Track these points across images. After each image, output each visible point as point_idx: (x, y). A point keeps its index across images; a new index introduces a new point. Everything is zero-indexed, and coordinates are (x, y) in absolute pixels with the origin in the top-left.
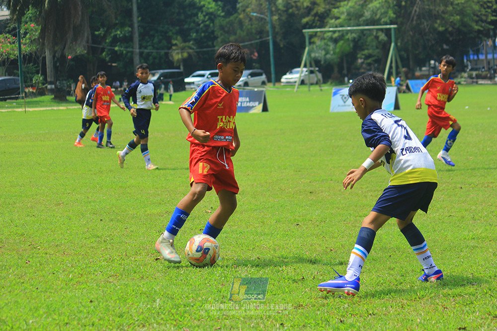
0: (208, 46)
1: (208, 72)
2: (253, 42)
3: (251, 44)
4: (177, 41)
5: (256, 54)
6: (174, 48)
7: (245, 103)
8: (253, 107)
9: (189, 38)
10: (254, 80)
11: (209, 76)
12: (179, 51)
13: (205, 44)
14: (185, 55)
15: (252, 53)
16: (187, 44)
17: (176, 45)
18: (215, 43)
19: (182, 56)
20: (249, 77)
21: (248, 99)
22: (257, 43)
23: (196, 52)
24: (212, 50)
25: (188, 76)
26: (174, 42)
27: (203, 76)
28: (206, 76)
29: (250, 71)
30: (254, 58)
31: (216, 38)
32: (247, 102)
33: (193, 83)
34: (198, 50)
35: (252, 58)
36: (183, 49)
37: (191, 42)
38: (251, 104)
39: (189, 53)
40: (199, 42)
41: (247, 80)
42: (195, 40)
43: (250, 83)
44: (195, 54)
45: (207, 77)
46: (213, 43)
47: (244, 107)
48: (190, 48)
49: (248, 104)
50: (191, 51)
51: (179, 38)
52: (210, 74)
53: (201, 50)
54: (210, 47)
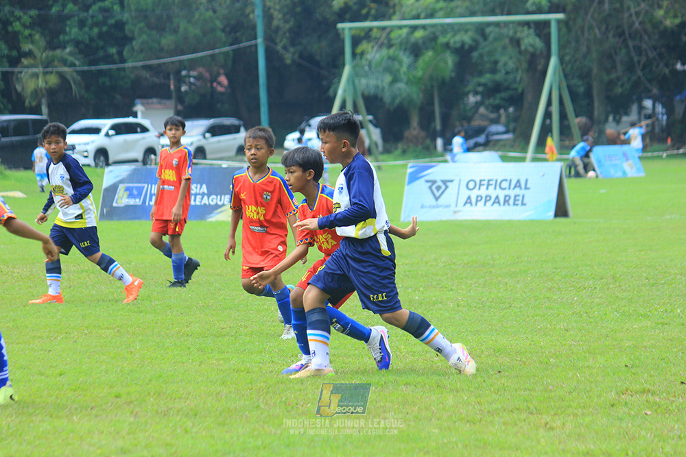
0: (108, 59)
1: (106, 124)
2: (217, 51)
3: (213, 57)
4: (34, 45)
5: (223, 80)
6: (26, 61)
7: (199, 197)
8: (217, 207)
9: (62, 37)
10: (219, 142)
11: (111, 132)
12: (39, 70)
14: (53, 80)
15: (214, 79)
16: (58, 52)
17: (30, 54)
18: (125, 53)
19: (46, 82)
20: (208, 135)
21: (204, 189)
22: (226, 54)
23: (78, 72)
24: (119, 69)
26: (26, 47)
27: (96, 131)
28: (103, 132)
29: (210, 122)
30: (220, 89)
31: (128, 39)
32: (203, 195)
34: (86, 68)
35: (213, 90)
36: (48, 64)
37: (68, 50)
38: (213, 200)
39: (61, 76)
40: (87, 50)
41: (203, 142)
42: (77, 43)
43: (208, 149)
44: (75, 74)
45: (107, 135)
46: (120, 53)
47: (196, 206)
48: (64, 62)
49: (205, 201)
50: (66, 69)
51: (37, 36)
52: (113, 127)
53: (93, 68)
54: (114, 63)
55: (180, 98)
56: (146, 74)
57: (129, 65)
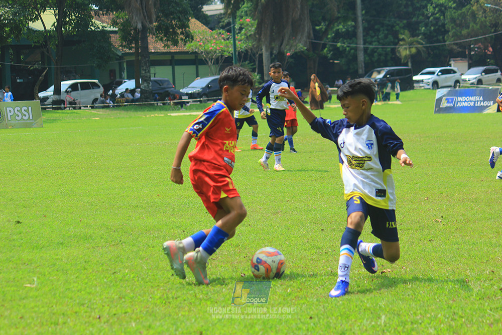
0: (438, 41)
1: (438, 69)
2: (487, 36)
3: (485, 38)
4: (405, 35)
5: (491, 49)
6: (401, 43)
7: (479, 103)
8: (487, 106)
9: (417, 32)
10: (489, 77)
11: (440, 74)
12: (407, 46)
13: (435, 39)
14: (414, 50)
15: (486, 48)
16: (415, 39)
17: (403, 40)
18: (445, 37)
19: (410, 51)
20: (483, 74)
21: (481, 98)
22: (491, 37)
23: (425, 47)
24: (443, 45)
25: (416, 74)
26: (401, 37)
27: (433, 73)
29: (484, 68)
30: (489, 53)
31: (447, 32)
32: (481, 101)
33: (422, 81)
34: (428, 45)
35: (486, 53)
36: (411, 44)
37: (420, 37)
39: (417, 48)
40: (428, 37)
41: (481, 77)
42: (424, 34)
43: (483, 80)
44: (424, 49)
45: (437, 75)
46: (443, 38)
47: (478, 107)
48: (419, 43)
49: (482, 104)
50: (419, 46)
51: (406, 32)
52: (440, 72)
53: (431, 45)
54: (440, 42)
55: (470, 57)
56: (455, 47)
57: (447, 43)
